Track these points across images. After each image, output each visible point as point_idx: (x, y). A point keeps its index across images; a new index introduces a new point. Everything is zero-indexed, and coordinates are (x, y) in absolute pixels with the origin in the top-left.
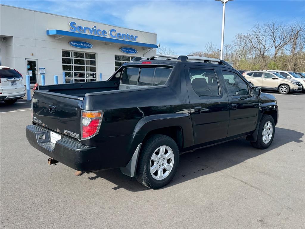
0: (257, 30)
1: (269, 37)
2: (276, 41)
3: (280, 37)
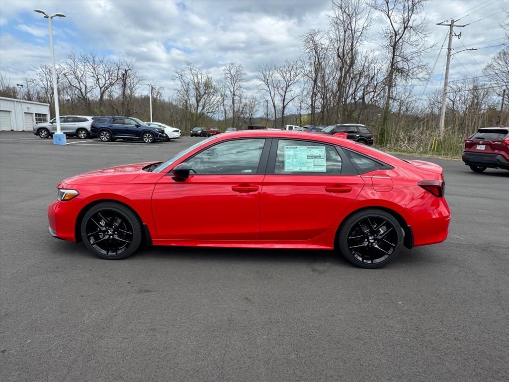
0: (73, 62)
1: (90, 73)
2: (100, 80)
3: (104, 75)
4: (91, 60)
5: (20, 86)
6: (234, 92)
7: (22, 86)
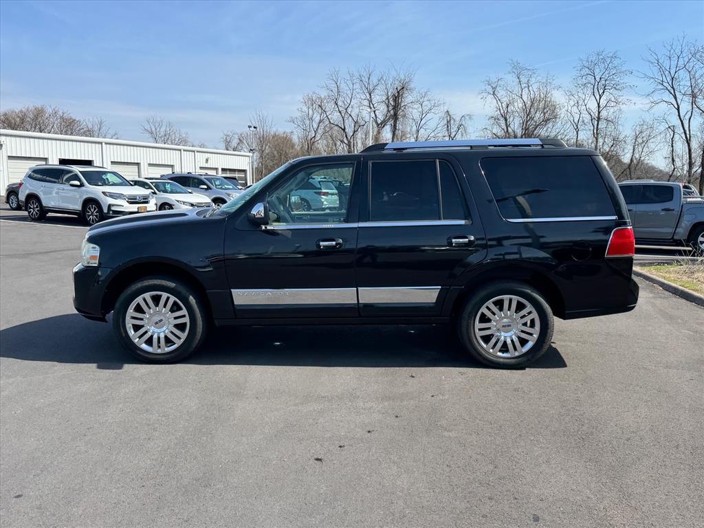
4: (365, 79)
5: (252, 129)
6: (599, 113)
7: (255, 127)
